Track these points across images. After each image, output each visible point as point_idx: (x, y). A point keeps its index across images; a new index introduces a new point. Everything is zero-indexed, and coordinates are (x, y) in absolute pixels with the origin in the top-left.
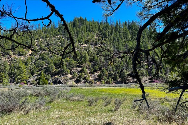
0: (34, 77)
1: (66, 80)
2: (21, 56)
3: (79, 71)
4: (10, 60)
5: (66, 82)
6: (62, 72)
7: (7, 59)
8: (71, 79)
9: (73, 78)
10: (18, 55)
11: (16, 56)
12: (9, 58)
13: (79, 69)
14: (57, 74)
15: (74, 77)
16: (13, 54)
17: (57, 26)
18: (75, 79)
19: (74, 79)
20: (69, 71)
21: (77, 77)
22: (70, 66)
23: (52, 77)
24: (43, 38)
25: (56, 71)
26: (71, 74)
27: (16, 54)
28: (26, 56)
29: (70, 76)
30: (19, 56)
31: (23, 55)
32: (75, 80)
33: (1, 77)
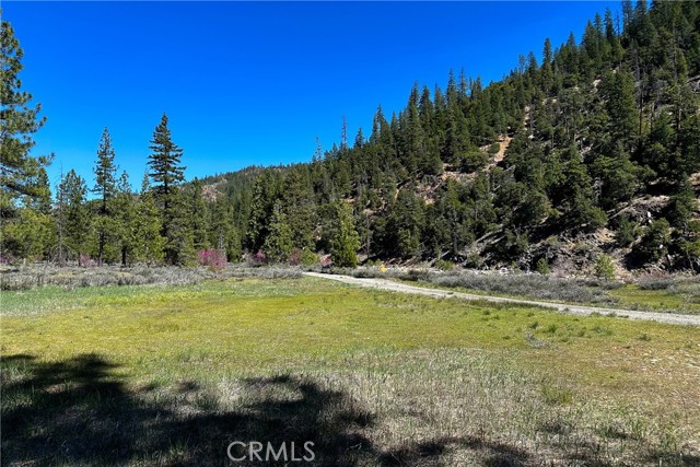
0: (482, 241)
1: (582, 253)
2: (471, 172)
3: (654, 214)
4: (436, 191)
5: (581, 264)
7: (429, 187)
8: (606, 248)
9: (618, 247)
10: (462, 172)
11: (453, 174)
12: (433, 186)
13: (661, 200)
14: (554, 227)
15: (621, 242)
16: (448, 169)
18: (629, 250)
19: (619, 250)
20: (602, 217)
21: (639, 240)
23: (534, 240)
25: (551, 219)
26: (612, 225)
27: (454, 170)
28: (487, 169)
29: (605, 235)
30: (464, 175)
31: (474, 168)
32: (627, 256)
33: (402, 244)
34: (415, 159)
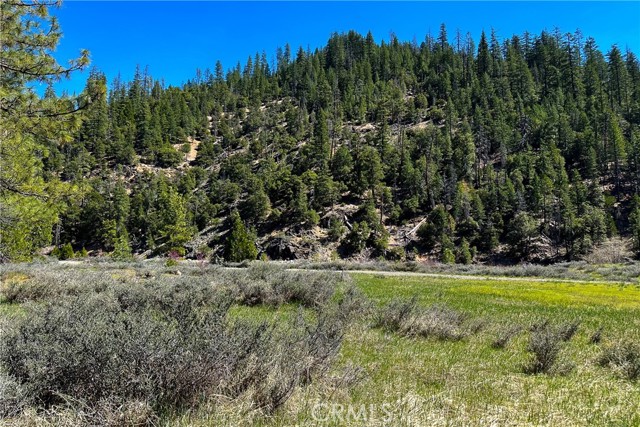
0: (205, 234)
1: (307, 245)
2: (166, 167)
3: (349, 217)
4: (132, 181)
5: (307, 254)
6: (292, 220)
7: (123, 178)
8: (323, 242)
9: (330, 241)
10: (157, 166)
11: (148, 167)
12: (128, 176)
13: (351, 207)
14: (276, 224)
15: (332, 237)
16: (142, 161)
17: (276, 65)
18: (339, 244)
19: (332, 244)
20: (316, 216)
21: (344, 236)
22: (320, 200)
23: (260, 234)
24: (230, 108)
25: (273, 215)
26: (323, 224)
27: (148, 162)
28: (181, 166)
29: (319, 232)
30: (160, 169)
31: (170, 164)
32: (338, 248)
33: (106, 235)
34: (103, 146)
